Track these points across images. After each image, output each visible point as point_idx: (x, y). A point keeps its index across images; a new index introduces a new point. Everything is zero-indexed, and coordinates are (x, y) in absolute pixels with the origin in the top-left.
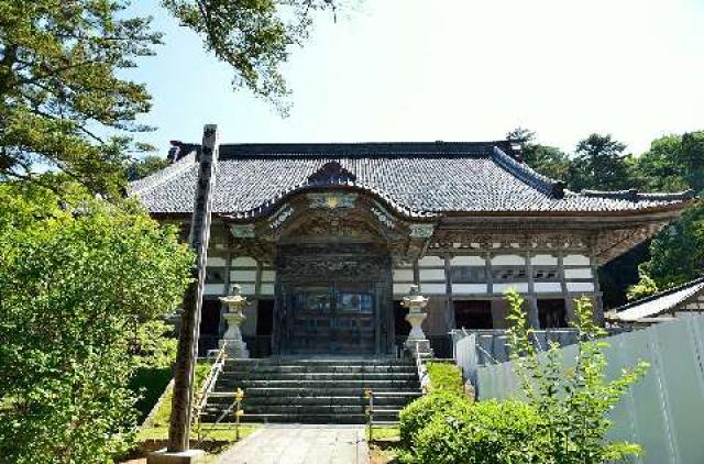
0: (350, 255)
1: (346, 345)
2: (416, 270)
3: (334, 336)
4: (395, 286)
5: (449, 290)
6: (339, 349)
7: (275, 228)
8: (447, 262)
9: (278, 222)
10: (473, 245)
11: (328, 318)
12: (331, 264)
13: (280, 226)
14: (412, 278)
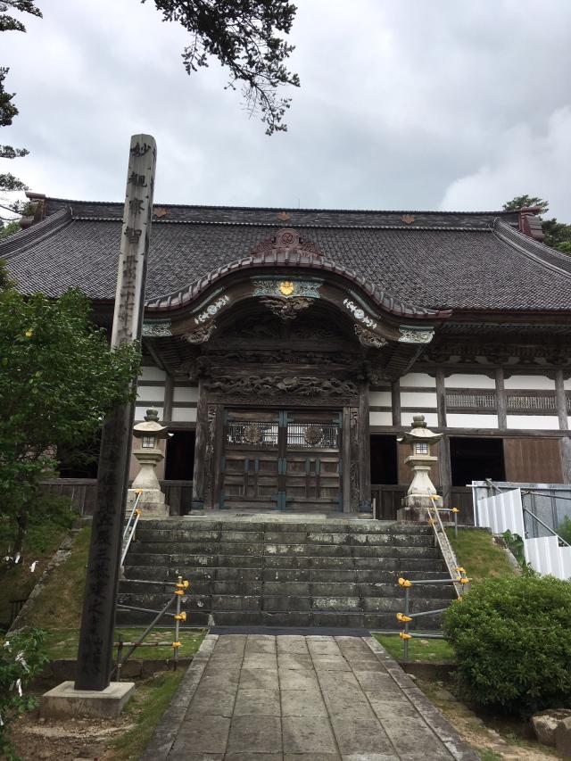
0: (308, 367)
1: (301, 499)
2: (395, 392)
3: (283, 483)
4: (372, 414)
5: (443, 421)
6: (289, 503)
7: (201, 324)
8: (440, 382)
9: (205, 316)
10: (478, 359)
11: (275, 459)
12: (279, 380)
13: (207, 321)
14: (389, 404)
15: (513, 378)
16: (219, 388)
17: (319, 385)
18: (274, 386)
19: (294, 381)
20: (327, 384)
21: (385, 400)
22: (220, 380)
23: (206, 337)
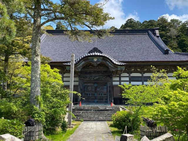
0: (100, 74)
1: (99, 101)
2: (120, 77)
3: (96, 98)
6: (97, 102)
7: (79, 67)
8: (130, 75)
9: (80, 66)
10: (138, 70)
11: (94, 93)
12: (95, 77)
13: (80, 67)
14: (119, 80)
15: (145, 74)
16: (83, 79)
17: (103, 78)
18: (94, 78)
19: (98, 78)
20: (104, 78)
21: (118, 79)
22: (83, 77)
23: (80, 70)
